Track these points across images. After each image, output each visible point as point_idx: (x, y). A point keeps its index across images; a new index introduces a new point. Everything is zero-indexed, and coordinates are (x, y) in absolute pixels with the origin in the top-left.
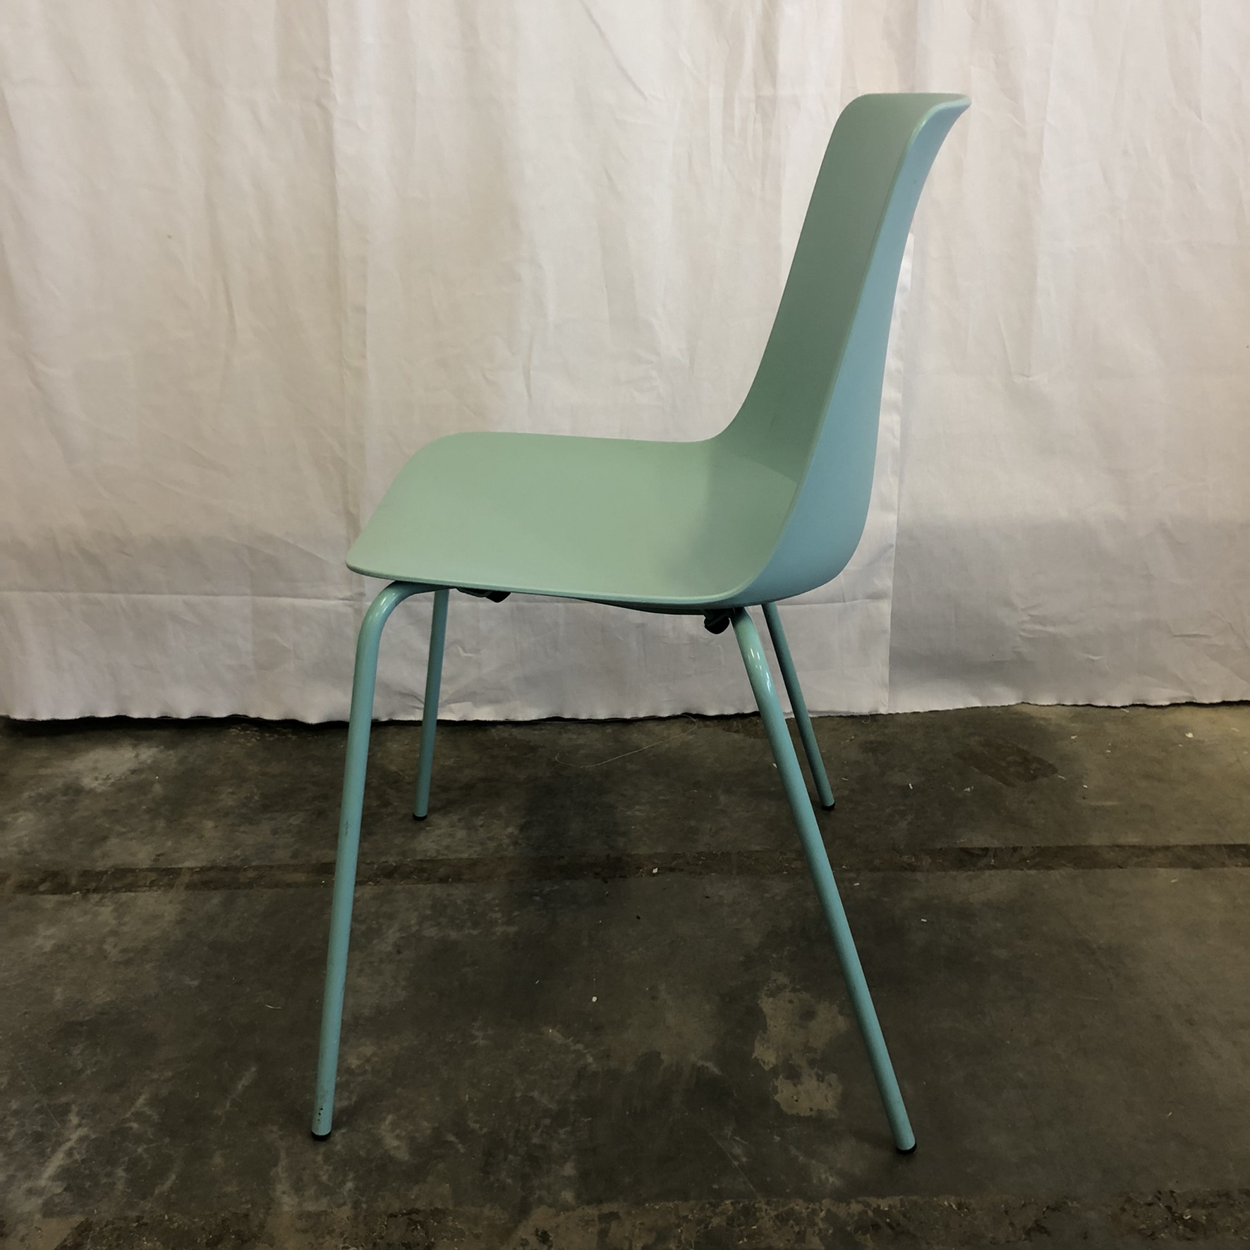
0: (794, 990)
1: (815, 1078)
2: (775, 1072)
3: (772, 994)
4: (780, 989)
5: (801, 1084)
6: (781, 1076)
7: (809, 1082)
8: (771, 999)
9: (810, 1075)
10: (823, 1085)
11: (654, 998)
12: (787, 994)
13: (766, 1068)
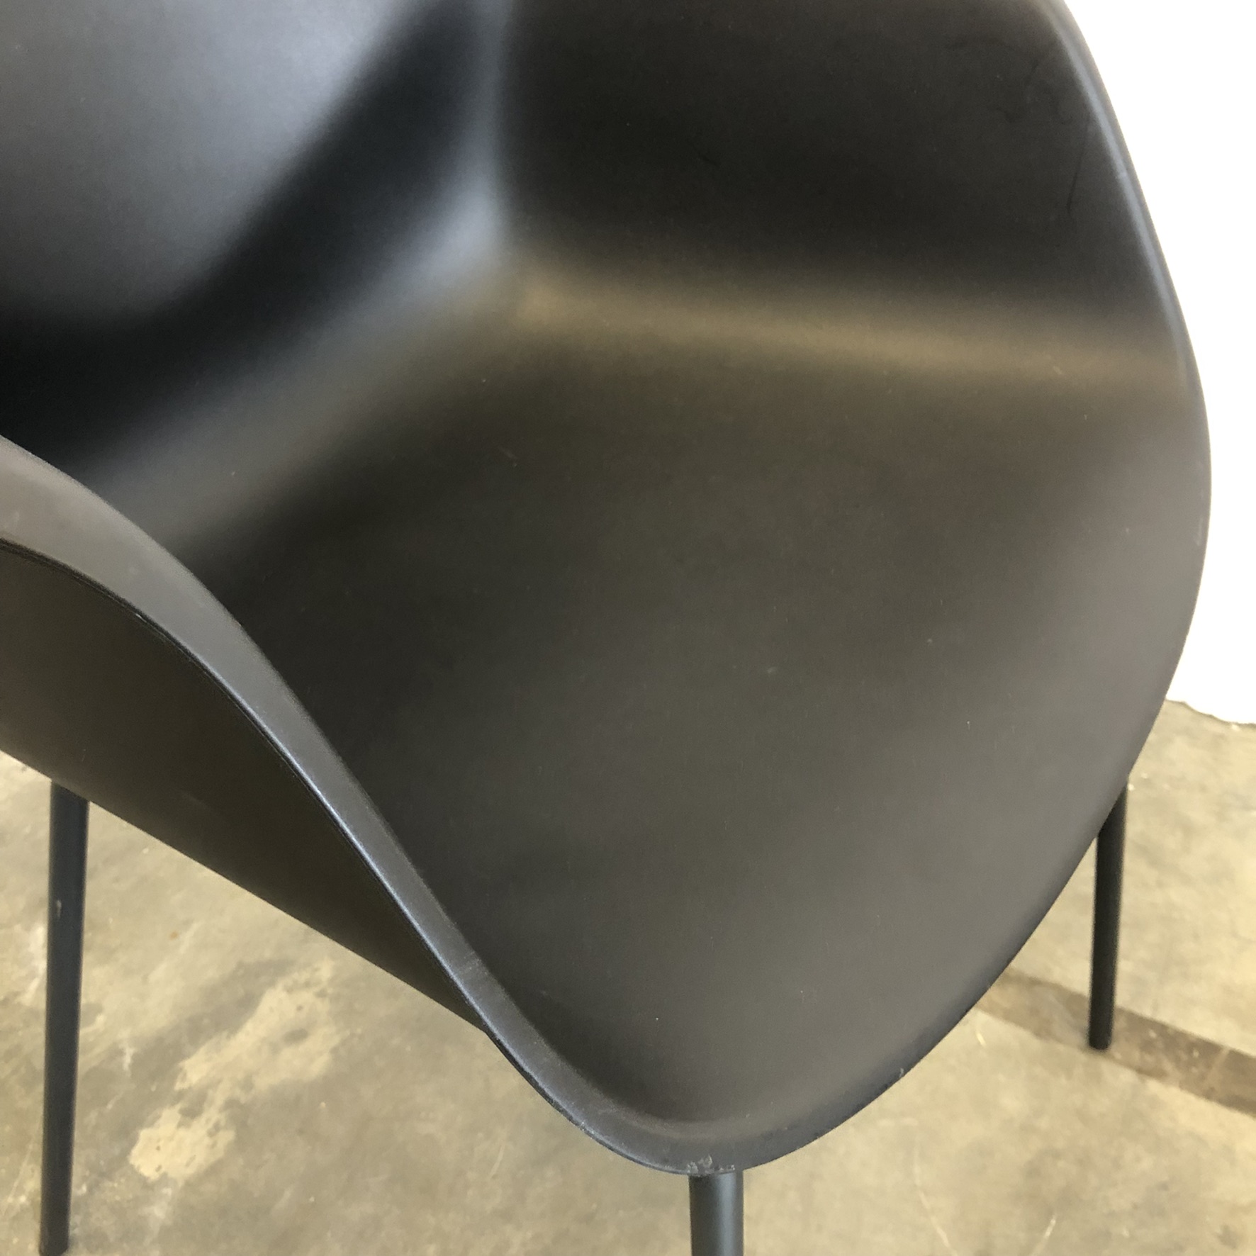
0: (321, 995)
1: (210, 1125)
2: (180, 1096)
3: (289, 990)
4: (307, 985)
5: (188, 1126)
6: (178, 1107)
7: (199, 1129)
8: (283, 995)
9: (208, 1121)
10: (207, 1141)
11: (174, 935)
12: (307, 997)
13: (179, 1086)
